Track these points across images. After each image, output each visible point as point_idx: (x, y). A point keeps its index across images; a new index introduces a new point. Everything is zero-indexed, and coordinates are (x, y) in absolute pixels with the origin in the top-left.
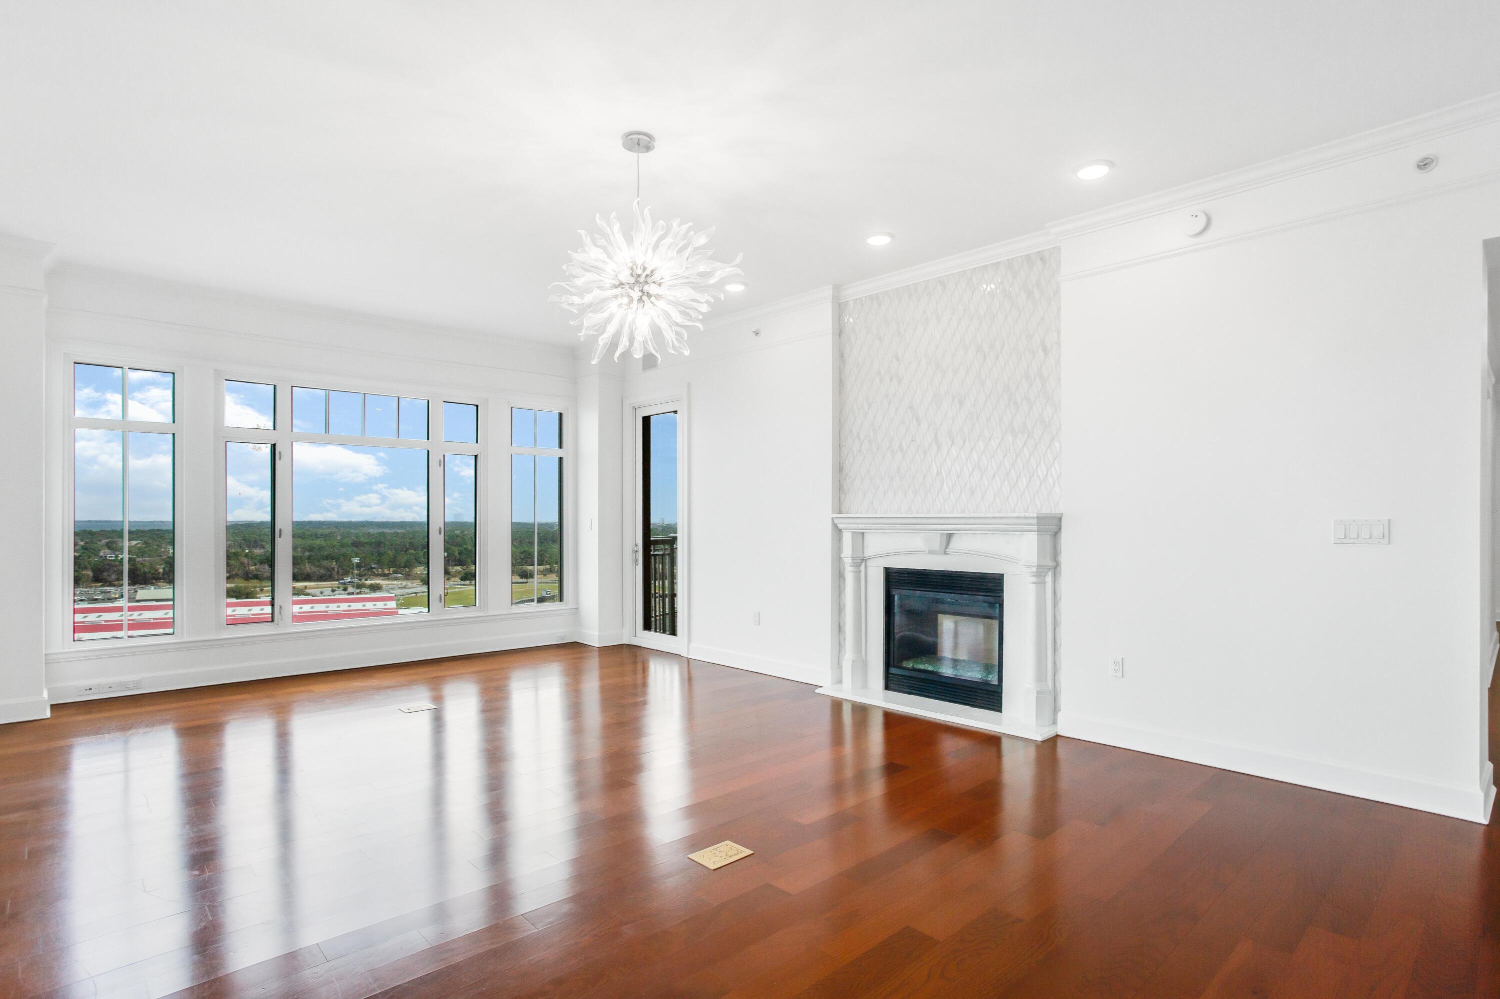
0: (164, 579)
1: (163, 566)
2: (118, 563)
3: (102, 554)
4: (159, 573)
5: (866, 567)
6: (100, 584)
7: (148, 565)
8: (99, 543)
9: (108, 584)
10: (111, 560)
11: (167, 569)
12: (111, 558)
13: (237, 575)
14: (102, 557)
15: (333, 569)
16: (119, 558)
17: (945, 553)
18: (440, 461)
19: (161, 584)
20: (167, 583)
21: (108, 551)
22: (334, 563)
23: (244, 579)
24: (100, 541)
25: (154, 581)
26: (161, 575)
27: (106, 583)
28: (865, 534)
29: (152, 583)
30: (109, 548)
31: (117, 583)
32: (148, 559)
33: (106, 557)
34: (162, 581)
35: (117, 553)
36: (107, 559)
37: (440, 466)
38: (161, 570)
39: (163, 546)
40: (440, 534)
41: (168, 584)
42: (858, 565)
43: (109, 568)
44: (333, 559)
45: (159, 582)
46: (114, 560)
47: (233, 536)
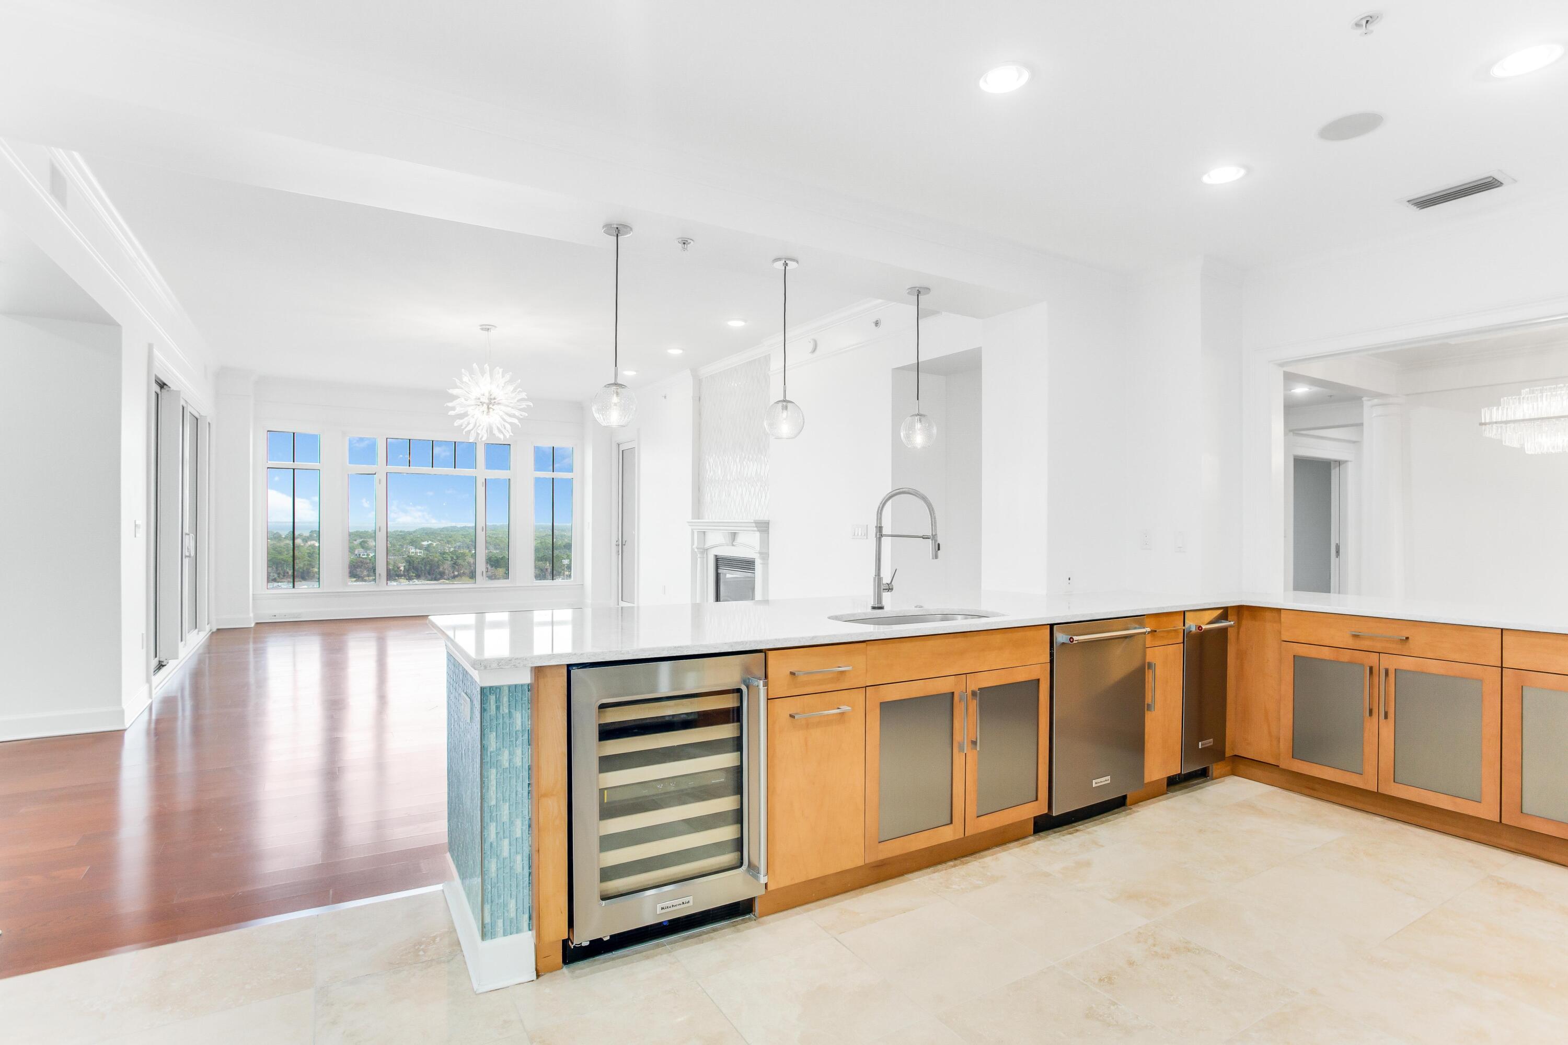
0: (405, 576)
1: (404, 564)
2: (368, 561)
3: (356, 552)
4: (401, 570)
5: (707, 554)
6: (355, 579)
7: (392, 563)
8: (355, 542)
9: (360, 579)
10: (364, 558)
11: (407, 567)
12: (363, 557)
13: (464, 573)
14: (356, 555)
15: (547, 569)
16: (370, 556)
17: (733, 545)
18: (483, 483)
19: (402, 580)
20: (407, 579)
21: (361, 549)
22: (548, 564)
23: (470, 578)
24: (356, 540)
25: (397, 578)
26: (402, 573)
27: (359, 578)
28: (706, 533)
29: (395, 580)
30: (363, 548)
31: (367, 578)
32: (393, 557)
33: (360, 555)
34: (403, 577)
35: (368, 552)
36: (360, 557)
37: (483, 486)
38: (402, 568)
39: (405, 546)
40: (483, 531)
41: (407, 581)
42: (702, 553)
43: (362, 566)
44: (546, 560)
45: (401, 579)
46: (366, 558)
47: (462, 538)
